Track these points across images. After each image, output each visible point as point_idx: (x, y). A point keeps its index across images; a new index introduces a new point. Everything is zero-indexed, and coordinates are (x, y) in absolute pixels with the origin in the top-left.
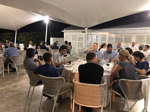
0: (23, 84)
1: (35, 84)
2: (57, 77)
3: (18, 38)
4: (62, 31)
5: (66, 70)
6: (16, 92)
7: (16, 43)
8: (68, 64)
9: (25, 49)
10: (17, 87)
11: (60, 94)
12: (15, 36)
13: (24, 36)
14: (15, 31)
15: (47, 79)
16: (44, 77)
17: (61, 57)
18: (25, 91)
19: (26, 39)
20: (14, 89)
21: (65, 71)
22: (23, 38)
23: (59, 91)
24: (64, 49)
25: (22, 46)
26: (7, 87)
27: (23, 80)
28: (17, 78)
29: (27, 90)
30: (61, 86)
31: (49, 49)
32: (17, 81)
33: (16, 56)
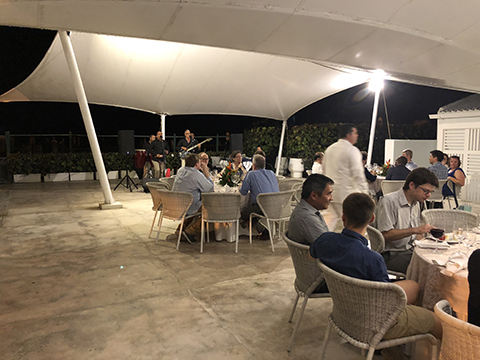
0: (281, 283)
1: (310, 289)
3: (288, 142)
4: (431, 117)
6: (259, 301)
7: (283, 156)
8: (431, 236)
10: (266, 289)
11: (387, 344)
13: (304, 136)
14: (282, 122)
15: (342, 281)
18: (283, 303)
19: (310, 144)
20: (255, 290)
21: (418, 264)
22: (302, 140)
23: (383, 331)
25: (297, 165)
26: (241, 281)
27: (284, 270)
28: (270, 260)
30: (393, 318)
32: (266, 269)
33: (271, 195)
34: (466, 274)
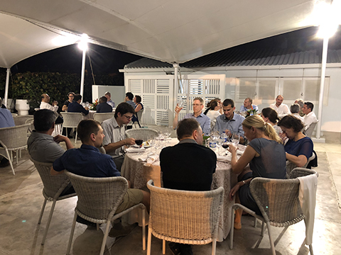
0: (26, 197)
1: (58, 194)
2: (111, 178)
3: (14, 86)
4: (120, 71)
5: (130, 159)
6: (9, 215)
7: (9, 97)
8: (136, 145)
9: (31, 112)
10: (13, 204)
11: (117, 216)
12: (5, 81)
13: (27, 81)
14: (6, 69)
15: (87, 181)
16: (78, 178)
17: (118, 130)
18: (31, 211)
19: (33, 88)
20: (3, 207)
21: (129, 163)
22: (26, 85)
23: (115, 208)
24: (126, 112)
25: (23, 105)
27: (27, 187)
28: (13, 182)
29: (36, 210)
30: (121, 198)
31: (90, 111)
32: (11, 189)
33: (8, 129)
34: (158, 163)
